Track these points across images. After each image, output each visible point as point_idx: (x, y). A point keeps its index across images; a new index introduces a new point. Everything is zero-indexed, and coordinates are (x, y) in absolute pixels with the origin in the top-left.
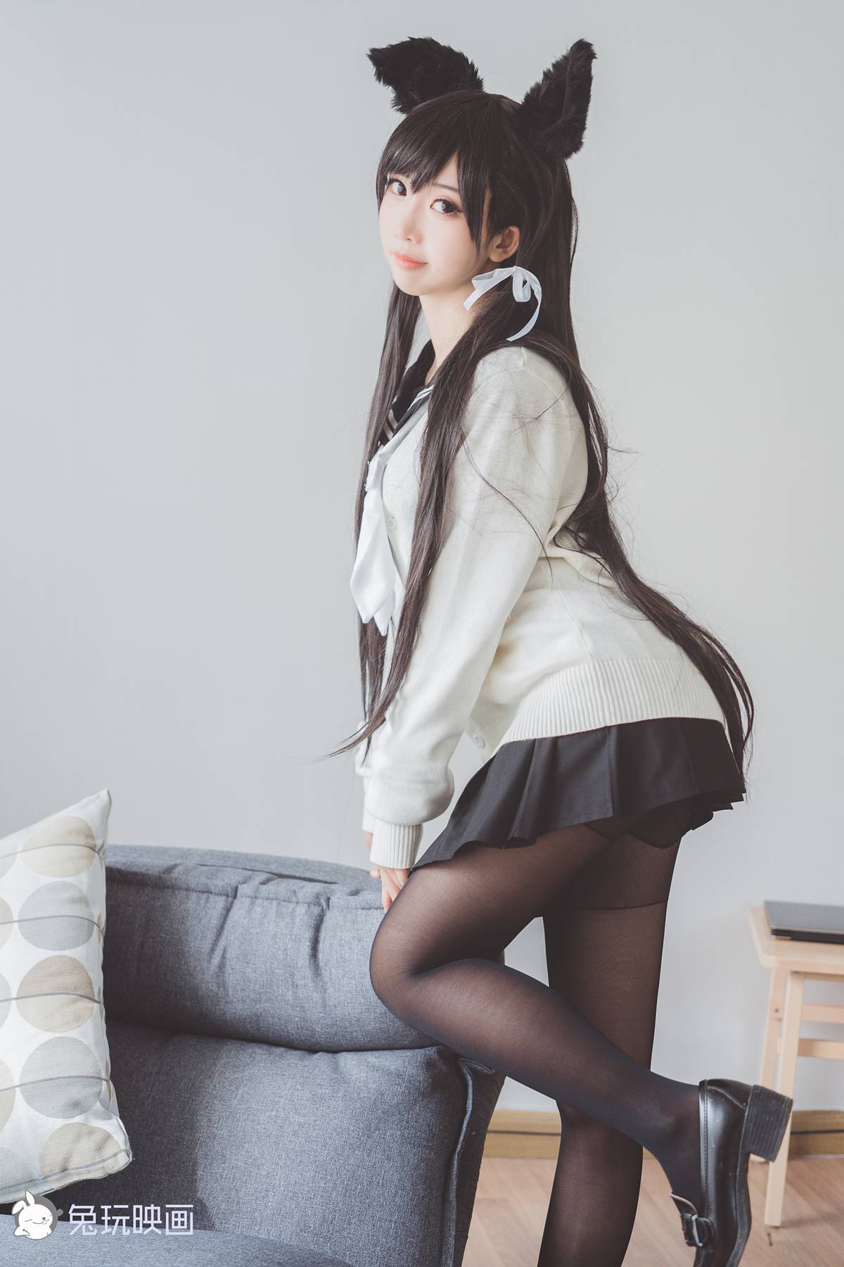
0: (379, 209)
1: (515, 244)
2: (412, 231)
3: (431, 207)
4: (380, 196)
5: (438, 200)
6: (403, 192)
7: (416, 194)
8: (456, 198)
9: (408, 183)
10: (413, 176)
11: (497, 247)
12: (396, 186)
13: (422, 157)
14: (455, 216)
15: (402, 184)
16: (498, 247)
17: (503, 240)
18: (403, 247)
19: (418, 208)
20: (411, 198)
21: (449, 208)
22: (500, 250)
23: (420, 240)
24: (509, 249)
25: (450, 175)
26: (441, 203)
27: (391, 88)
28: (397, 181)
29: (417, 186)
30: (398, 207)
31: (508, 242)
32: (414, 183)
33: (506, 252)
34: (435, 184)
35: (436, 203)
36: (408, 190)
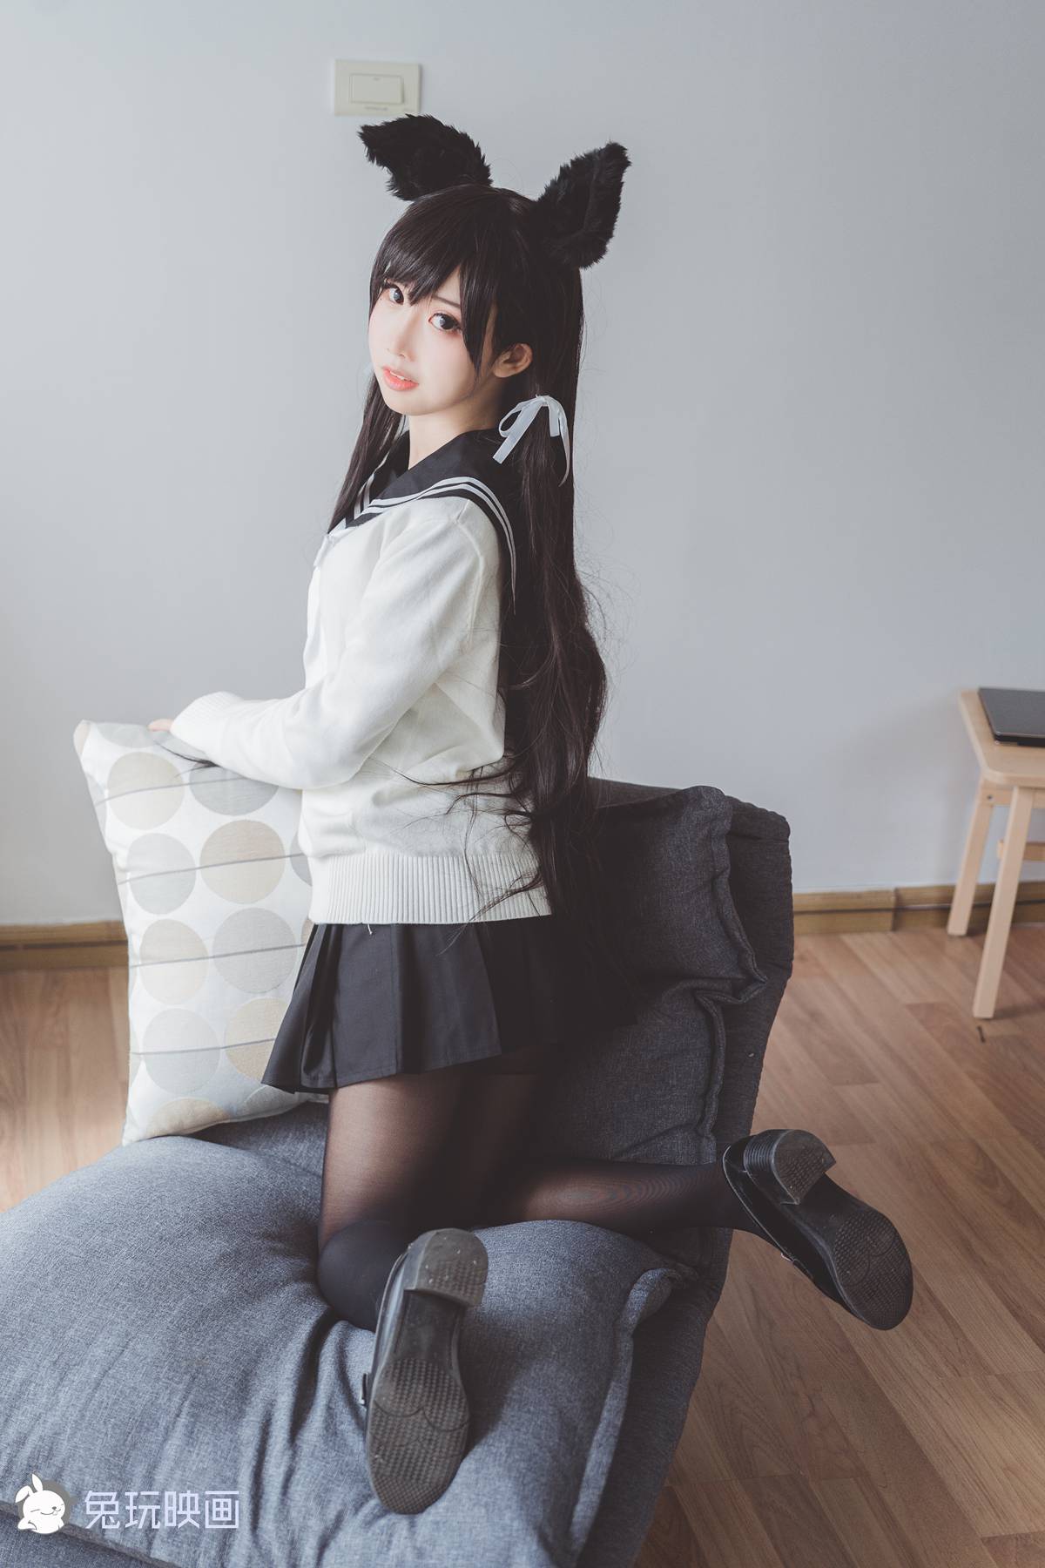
0: (370, 315)
1: (527, 360)
2: (405, 347)
3: (429, 320)
4: (374, 301)
5: (438, 314)
6: (400, 300)
7: (413, 307)
8: (456, 313)
9: (406, 292)
10: (411, 287)
11: (504, 362)
12: (392, 292)
13: (423, 266)
14: (454, 333)
15: (398, 291)
16: (506, 362)
17: (512, 355)
18: (394, 362)
19: (414, 323)
20: (407, 310)
21: (448, 323)
22: (508, 366)
23: (412, 358)
24: (519, 364)
25: (452, 290)
26: (440, 318)
29: (415, 299)
30: (393, 315)
31: (518, 355)
32: (411, 295)
33: (515, 368)
34: (435, 297)
35: (435, 317)
36: (406, 300)
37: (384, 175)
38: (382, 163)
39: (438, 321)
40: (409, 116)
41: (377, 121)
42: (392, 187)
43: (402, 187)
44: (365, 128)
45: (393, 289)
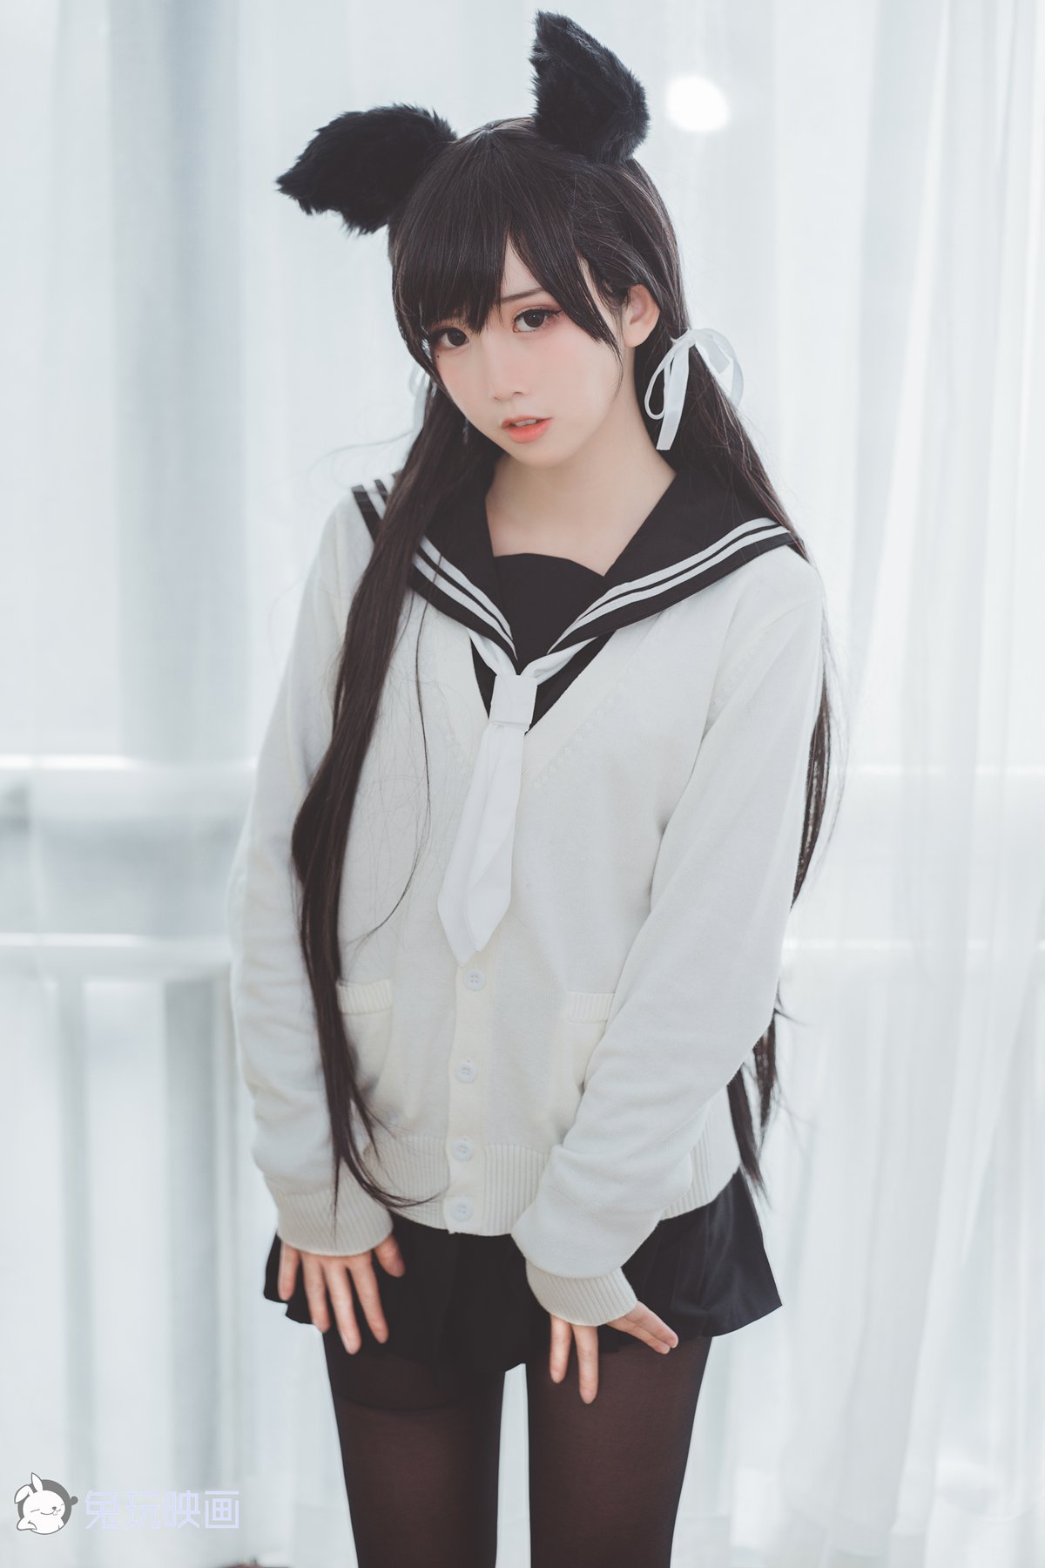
3: (513, 333)
6: (461, 341)
7: (482, 335)
8: (543, 299)
12: (447, 340)
14: (552, 322)
15: (453, 331)
17: (633, 310)
20: (476, 345)
21: (538, 317)
24: (647, 317)
26: (522, 321)
31: (640, 307)
33: (645, 323)
34: (500, 301)
35: (517, 323)
36: (468, 332)
37: (332, 220)
38: (321, 207)
39: (522, 324)
40: (320, 130)
41: (288, 163)
43: (362, 219)
45: (443, 334)
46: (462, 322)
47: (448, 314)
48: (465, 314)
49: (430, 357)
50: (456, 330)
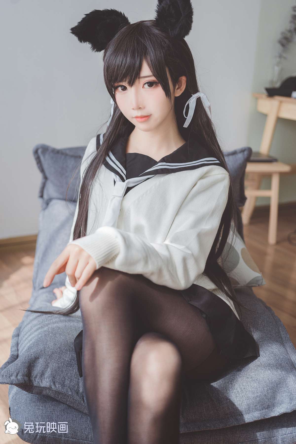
1: (184, 84)
3: (143, 88)
5: (145, 84)
6: (125, 89)
7: (133, 87)
8: (153, 79)
11: (177, 89)
17: (178, 85)
20: (131, 90)
21: (151, 84)
22: (179, 90)
24: (182, 88)
26: (147, 84)
27: (87, 42)
28: (119, 86)
29: (131, 83)
30: (126, 97)
31: (180, 85)
33: (181, 90)
34: (139, 78)
35: (145, 85)
36: (128, 87)
39: (146, 86)
42: (93, 49)
43: (97, 47)
44: (72, 29)
45: (119, 87)
46: (126, 83)
47: (121, 81)
48: (127, 80)
49: (114, 93)
50: (123, 86)
